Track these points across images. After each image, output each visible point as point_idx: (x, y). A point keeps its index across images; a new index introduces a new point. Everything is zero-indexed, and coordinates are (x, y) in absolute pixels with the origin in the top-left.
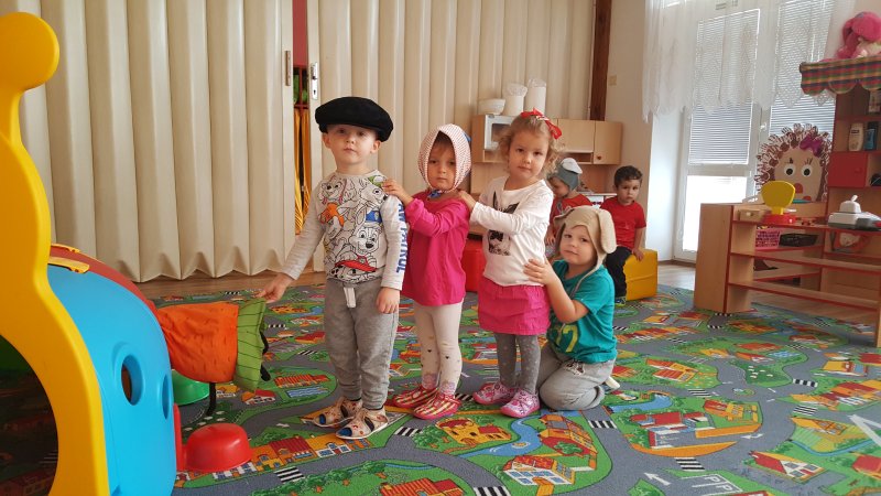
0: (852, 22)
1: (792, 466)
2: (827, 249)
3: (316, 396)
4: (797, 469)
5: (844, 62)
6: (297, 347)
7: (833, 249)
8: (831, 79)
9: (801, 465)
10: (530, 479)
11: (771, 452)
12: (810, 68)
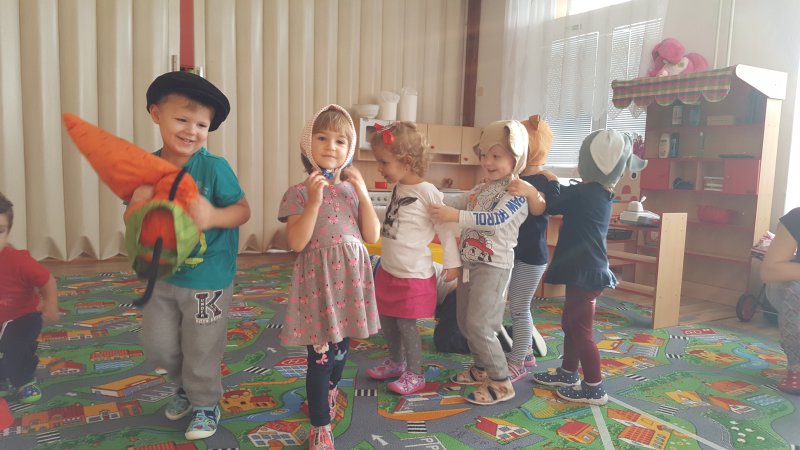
0: (659, 46)
1: (504, 429)
2: (641, 242)
3: (119, 369)
4: (507, 433)
5: (652, 80)
6: (134, 324)
7: (646, 243)
8: (635, 95)
9: (513, 429)
10: (266, 441)
11: (496, 417)
12: (619, 85)
